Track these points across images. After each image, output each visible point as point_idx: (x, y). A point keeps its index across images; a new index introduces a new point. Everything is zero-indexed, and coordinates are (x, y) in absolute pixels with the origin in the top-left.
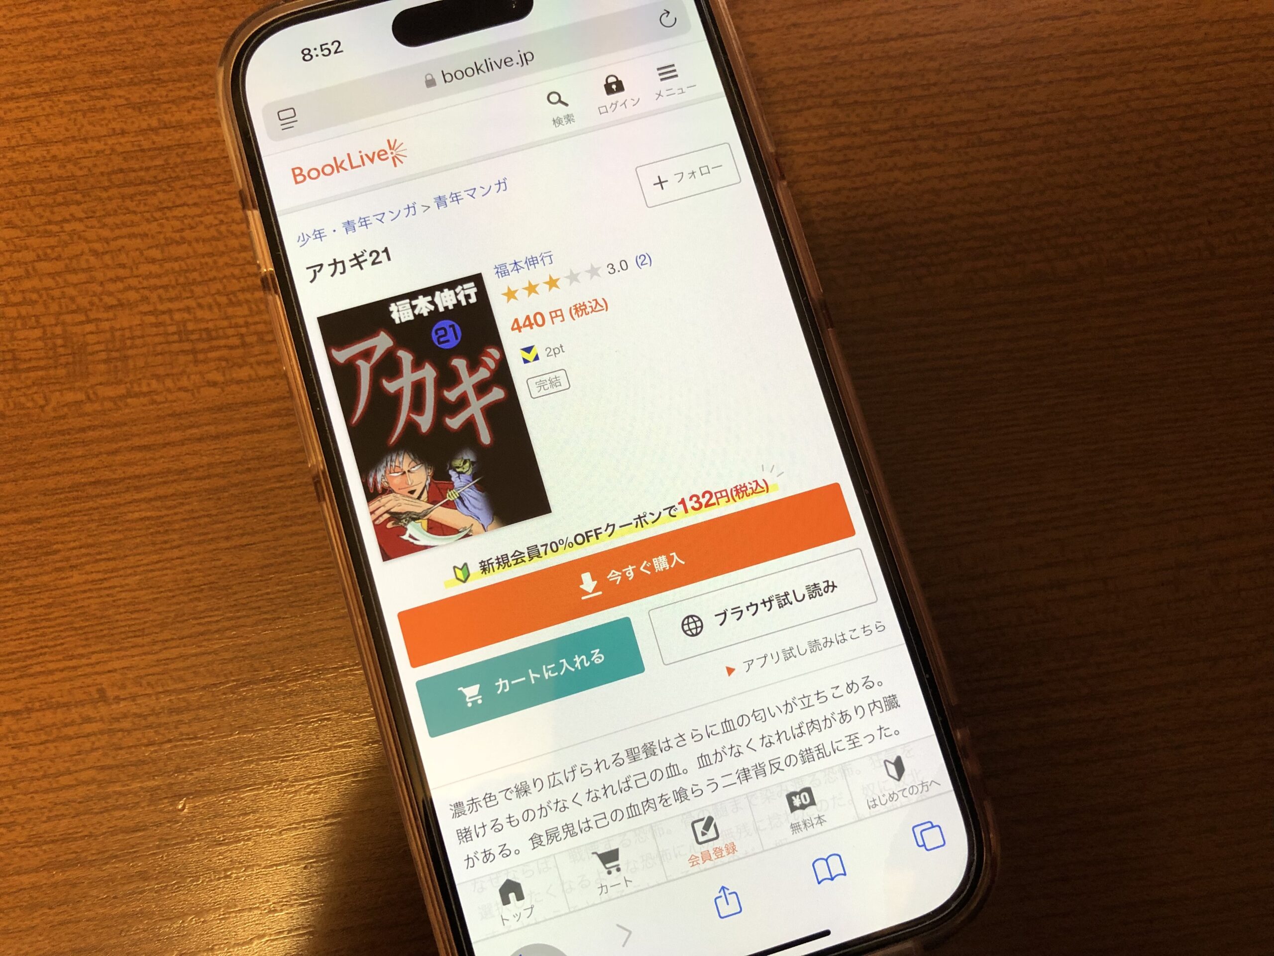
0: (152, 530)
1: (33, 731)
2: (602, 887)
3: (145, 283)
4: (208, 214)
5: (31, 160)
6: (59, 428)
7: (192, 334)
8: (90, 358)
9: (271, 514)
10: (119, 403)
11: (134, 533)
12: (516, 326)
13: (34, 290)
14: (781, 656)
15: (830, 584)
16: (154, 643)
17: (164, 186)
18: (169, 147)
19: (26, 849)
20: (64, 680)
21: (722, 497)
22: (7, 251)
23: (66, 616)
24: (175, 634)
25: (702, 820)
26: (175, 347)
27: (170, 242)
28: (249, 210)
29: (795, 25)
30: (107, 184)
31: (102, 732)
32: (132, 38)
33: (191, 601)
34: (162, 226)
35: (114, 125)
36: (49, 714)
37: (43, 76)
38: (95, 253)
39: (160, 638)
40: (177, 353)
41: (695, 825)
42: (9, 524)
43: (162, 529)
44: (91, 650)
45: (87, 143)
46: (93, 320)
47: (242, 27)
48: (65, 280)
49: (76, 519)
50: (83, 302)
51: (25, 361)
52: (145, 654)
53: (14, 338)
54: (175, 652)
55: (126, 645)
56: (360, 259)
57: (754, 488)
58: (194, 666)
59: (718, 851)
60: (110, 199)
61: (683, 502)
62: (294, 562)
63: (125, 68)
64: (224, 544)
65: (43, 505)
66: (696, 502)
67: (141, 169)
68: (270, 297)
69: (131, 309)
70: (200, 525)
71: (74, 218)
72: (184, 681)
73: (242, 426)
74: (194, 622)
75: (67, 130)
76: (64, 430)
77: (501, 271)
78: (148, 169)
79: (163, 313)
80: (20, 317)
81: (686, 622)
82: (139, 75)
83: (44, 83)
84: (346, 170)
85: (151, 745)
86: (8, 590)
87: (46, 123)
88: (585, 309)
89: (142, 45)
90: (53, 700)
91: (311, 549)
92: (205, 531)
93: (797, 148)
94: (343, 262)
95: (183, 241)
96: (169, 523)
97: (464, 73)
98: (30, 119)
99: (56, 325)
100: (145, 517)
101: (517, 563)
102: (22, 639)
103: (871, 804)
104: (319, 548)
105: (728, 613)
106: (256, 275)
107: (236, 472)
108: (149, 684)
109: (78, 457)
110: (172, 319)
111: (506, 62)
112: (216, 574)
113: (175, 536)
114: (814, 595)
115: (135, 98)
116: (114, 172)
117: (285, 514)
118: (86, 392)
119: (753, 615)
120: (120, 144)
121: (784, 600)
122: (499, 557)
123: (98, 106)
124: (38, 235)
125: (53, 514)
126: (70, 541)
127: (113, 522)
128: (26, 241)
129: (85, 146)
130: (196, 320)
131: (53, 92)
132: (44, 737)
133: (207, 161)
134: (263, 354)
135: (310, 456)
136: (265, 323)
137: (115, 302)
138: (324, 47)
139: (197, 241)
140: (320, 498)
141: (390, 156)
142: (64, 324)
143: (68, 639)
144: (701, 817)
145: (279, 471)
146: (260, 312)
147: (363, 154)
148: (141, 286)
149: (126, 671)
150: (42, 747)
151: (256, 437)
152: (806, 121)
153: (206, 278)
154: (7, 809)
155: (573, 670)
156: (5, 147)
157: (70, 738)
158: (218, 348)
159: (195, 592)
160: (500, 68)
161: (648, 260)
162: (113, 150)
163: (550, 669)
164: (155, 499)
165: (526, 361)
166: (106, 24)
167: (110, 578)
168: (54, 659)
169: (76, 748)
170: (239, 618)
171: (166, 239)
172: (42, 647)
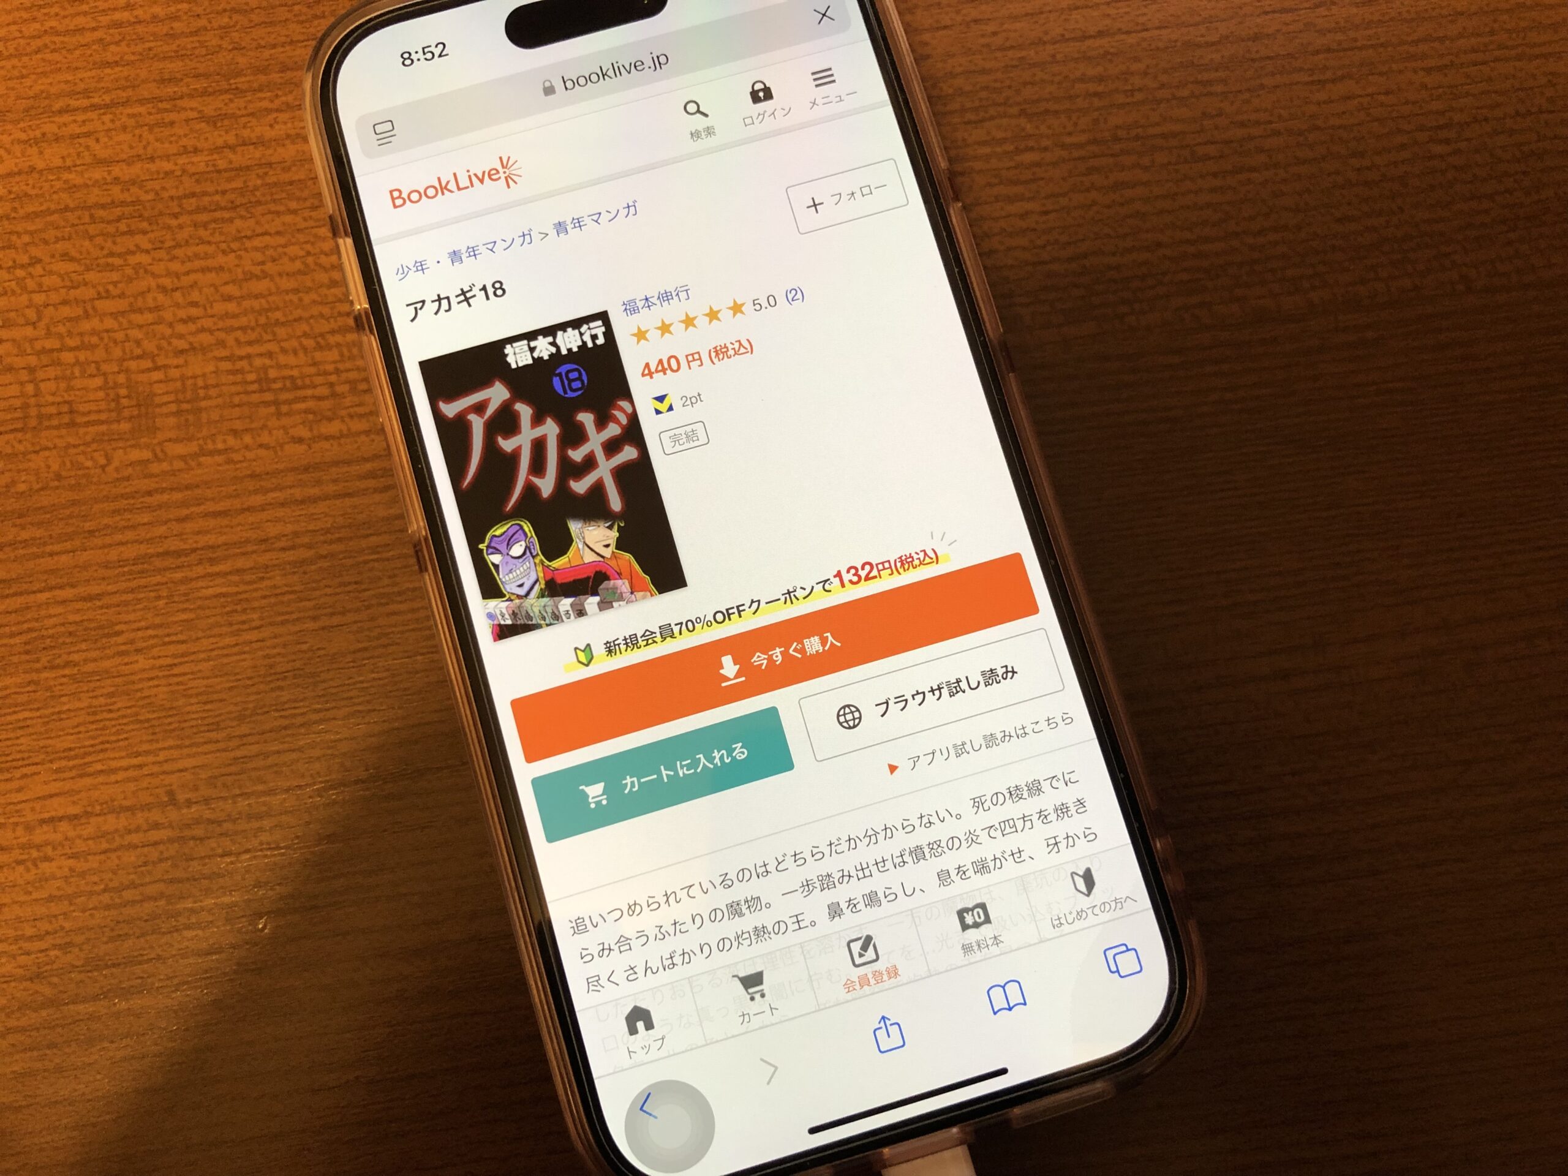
0: (228, 609)
1: (93, 839)
2: (744, 1015)
3: (221, 324)
4: (293, 244)
5: (90, 183)
6: (123, 491)
7: (274, 382)
8: (158, 410)
9: (365, 590)
10: (193, 464)
11: (208, 612)
12: (646, 372)
13: (94, 332)
14: (952, 752)
15: (1010, 669)
16: (230, 738)
17: (243, 213)
18: (248, 168)
19: (83, 974)
20: (128, 780)
21: (884, 569)
22: (63, 287)
23: (130, 707)
24: (254, 728)
25: (860, 939)
26: (255, 398)
27: (249, 277)
28: (341, 237)
29: (976, 21)
30: (177, 210)
31: (171, 841)
32: (206, 41)
33: (272, 690)
34: (240, 257)
35: (184, 141)
36: (111, 818)
37: (102, 85)
38: (163, 289)
39: (237, 733)
40: (257, 405)
41: (851, 944)
42: (65, 601)
43: (239, 608)
44: (160, 745)
45: (154, 162)
46: (161, 366)
47: (332, 28)
48: (130, 322)
49: (142, 595)
50: (149, 346)
51: (84, 414)
52: (218, 751)
53: (69, 389)
54: (255, 749)
55: (197, 740)
56: (468, 295)
57: (922, 559)
58: (276, 765)
59: (877, 975)
60: (181, 227)
61: (839, 575)
62: (391, 645)
63: (196, 76)
64: (311, 625)
65: (104, 579)
66: (854, 575)
67: (217, 192)
68: (365, 339)
69: (204, 354)
70: (283, 602)
71: (139, 249)
72: (265, 782)
73: (331, 488)
74: (277, 714)
75: (131, 147)
76: (127, 493)
77: (630, 308)
78: (224, 192)
79: (241, 358)
80: (77, 362)
81: (842, 712)
82: (213, 84)
83: (104, 93)
84: (451, 191)
85: (226, 855)
86: (64, 676)
87: (106, 140)
88: (726, 352)
89: (217, 49)
90: (116, 803)
91: (413, 630)
92: (289, 609)
93: (978, 165)
94: (448, 298)
95: (265, 275)
96: (247, 600)
97: (588, 79)
98: (87, 135)
99: (119, 373)
100: (221, 593)
101: (647, 644)
102: (80, 732)
103: (1056, 922)
104: (420, 629)
105: (891, 703)
106: (348, 314)
107: (325, 542)
108: (224, 785)
109: (144, 524)
110: (251, 365)
111: (636, 66)
112: (301, 659)
113: (255, 616)
114: (990, 682)
115: (209, 111)
116: (186, 196)
117: (381, 590)
118: (153, 451)
119: (920, 705)
120: (193, 163)
121: (955, 687)
122: (627, 637)
123: (166, 121)
124: (99, 269)
125: (116, 590)
126: (135, 622)
127: (183, 598)
128: (85, 276)
129: (153, 167)
130: (279, 367)
131: (113, 104)
132: (105, 846)
133: (291, 183)
134: (356, 405)
135: (410, 523)
136: (358, 369)
137: (186, 346)
138: (426, 50)
139: (280, 275)
140: (422, 569)
141: (503, 176)
142: (127, 371)
143: (133, 733)
144: (860, 936)
145: (374, 540)
146: (352, 358)
147: (471, 173)
148: (215, 328)
149: (197, 769)
150: (103, 857)
151: (348, 501)
152: (989, 133)
153: (291, 318)
154: (62, 928)
155: (712, 766)
156: (60, 167)
157: (136, 847)
158: (305, 399)
159: (278, 680)
160: (629, 73)
161: (799, 295)
162: (184, 171)
163: (685, 765)
164: (230, 573)
165: (658, 412)
166: (176, 25)
167: (181, 664)
168: (117, 755)
169: (143, 859)
170: (327, 710)
171: (244, 273)
172: (102, 743)
